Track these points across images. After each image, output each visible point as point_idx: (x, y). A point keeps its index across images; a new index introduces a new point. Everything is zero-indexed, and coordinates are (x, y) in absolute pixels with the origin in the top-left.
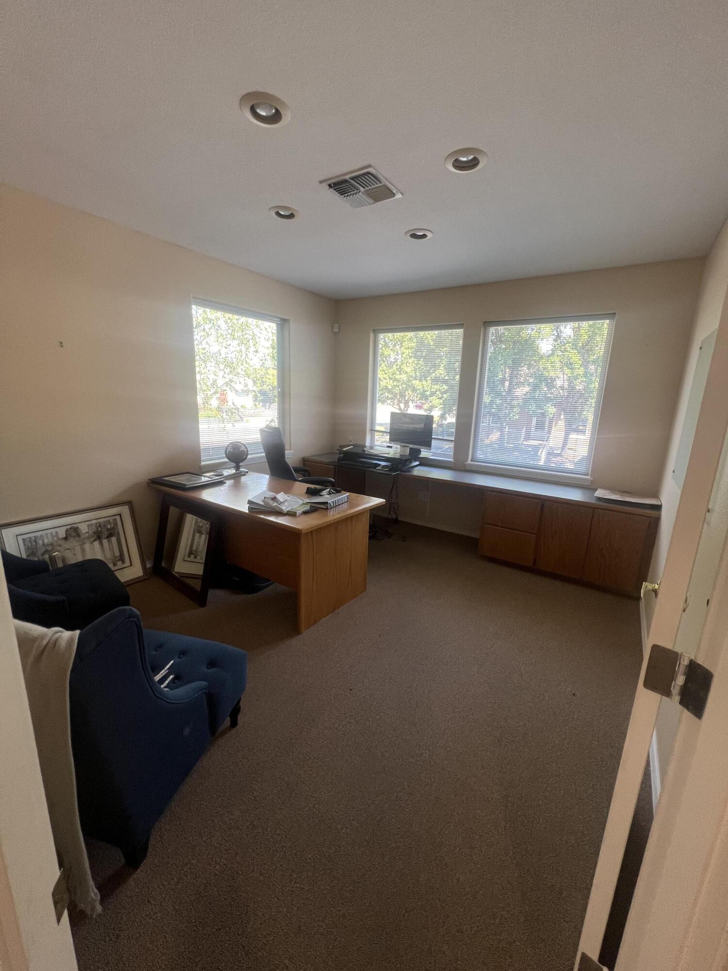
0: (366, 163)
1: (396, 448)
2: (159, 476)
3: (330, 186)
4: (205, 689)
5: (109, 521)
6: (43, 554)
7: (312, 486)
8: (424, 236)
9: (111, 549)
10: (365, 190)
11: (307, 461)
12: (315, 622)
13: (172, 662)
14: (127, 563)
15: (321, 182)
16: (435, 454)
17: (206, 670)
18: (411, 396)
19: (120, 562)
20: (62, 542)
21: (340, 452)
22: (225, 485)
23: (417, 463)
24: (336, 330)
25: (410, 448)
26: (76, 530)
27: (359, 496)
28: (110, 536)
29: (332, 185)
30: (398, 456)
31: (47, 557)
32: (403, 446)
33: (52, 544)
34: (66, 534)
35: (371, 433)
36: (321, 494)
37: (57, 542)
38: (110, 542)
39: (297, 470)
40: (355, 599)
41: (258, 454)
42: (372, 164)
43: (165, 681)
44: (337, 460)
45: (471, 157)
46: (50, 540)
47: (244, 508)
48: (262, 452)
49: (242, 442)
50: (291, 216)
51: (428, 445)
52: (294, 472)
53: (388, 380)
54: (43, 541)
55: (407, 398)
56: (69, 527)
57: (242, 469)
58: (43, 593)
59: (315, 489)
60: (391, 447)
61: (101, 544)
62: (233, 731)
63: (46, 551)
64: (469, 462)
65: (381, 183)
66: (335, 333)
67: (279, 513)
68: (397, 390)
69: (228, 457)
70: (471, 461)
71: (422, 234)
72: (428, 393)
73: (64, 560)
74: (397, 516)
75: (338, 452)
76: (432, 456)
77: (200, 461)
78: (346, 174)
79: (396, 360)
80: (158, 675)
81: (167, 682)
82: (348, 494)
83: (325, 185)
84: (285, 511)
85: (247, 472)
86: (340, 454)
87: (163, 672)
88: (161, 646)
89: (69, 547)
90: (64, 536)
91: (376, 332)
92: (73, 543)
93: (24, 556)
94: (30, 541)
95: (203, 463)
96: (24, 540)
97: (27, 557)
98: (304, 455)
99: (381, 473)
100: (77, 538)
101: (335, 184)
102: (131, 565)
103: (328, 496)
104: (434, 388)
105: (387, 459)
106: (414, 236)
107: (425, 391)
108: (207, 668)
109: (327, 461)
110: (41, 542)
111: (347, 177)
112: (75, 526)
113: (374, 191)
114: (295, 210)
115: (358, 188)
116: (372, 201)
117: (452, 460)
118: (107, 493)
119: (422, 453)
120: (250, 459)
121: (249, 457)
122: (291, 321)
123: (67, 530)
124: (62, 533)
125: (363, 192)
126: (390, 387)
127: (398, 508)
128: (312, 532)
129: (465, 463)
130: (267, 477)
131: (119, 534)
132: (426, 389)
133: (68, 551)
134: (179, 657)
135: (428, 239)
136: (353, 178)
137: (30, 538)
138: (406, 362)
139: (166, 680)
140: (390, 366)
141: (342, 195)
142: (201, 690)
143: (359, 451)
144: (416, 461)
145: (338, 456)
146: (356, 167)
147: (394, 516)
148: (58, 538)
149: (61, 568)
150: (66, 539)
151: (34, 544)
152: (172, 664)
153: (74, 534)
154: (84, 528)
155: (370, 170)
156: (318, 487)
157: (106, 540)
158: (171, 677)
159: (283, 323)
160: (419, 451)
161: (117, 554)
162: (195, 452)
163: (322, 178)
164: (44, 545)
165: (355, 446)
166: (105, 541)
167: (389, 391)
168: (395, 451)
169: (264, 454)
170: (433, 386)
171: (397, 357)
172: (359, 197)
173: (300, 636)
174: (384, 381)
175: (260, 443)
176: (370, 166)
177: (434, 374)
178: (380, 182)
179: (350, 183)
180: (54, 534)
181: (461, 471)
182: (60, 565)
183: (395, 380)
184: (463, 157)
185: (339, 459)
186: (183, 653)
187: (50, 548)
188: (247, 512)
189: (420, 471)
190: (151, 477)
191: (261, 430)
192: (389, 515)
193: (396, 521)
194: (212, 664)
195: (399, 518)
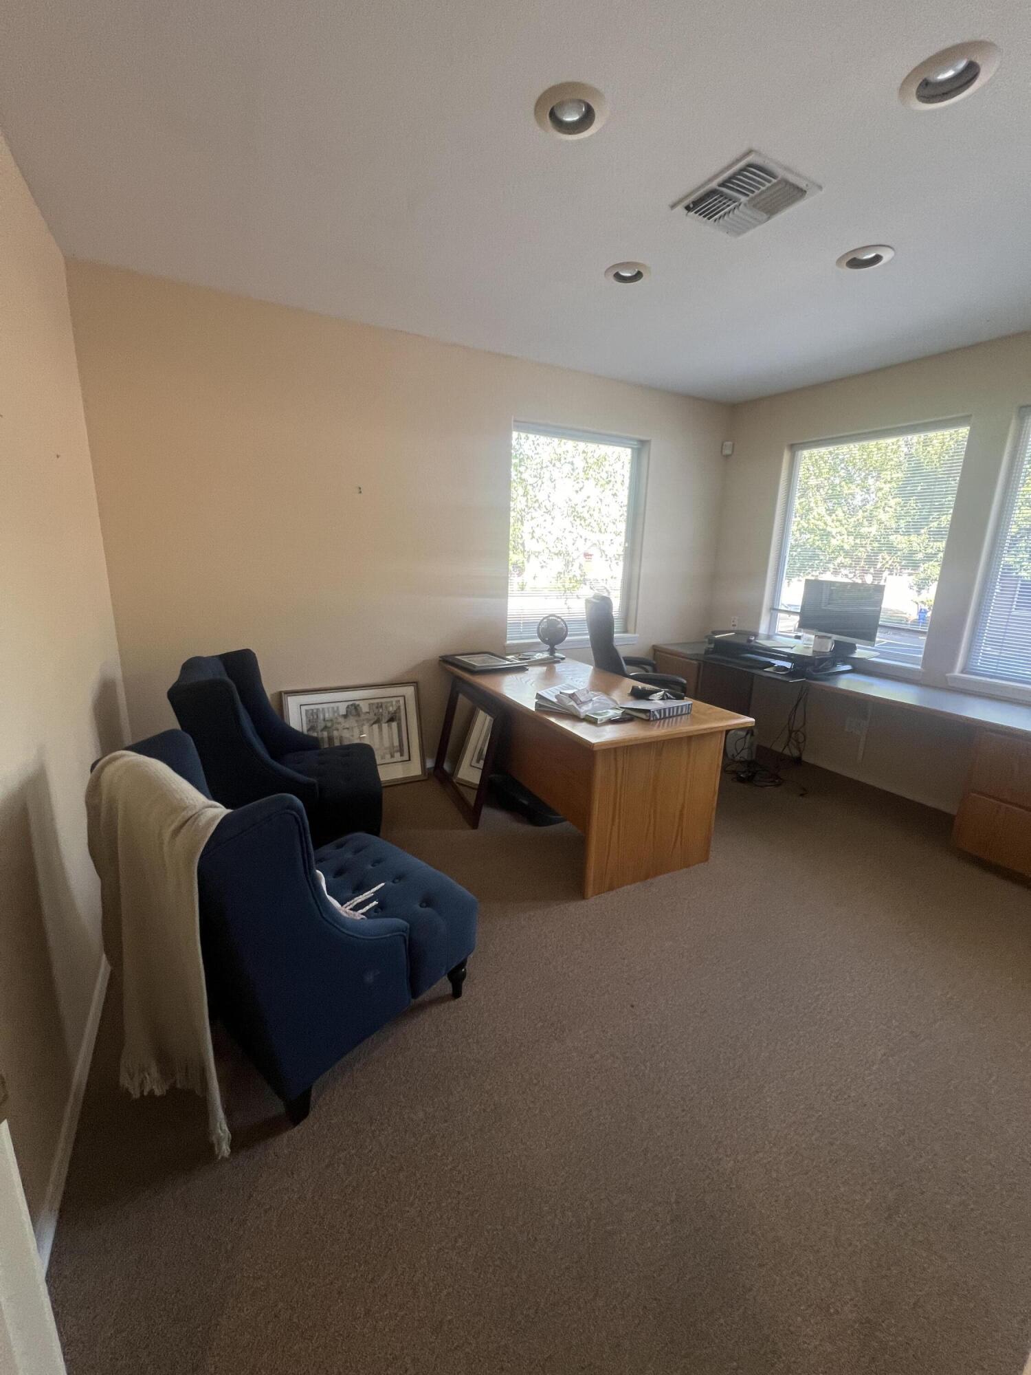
0: (744, 149)
1: (809, 640)
2: (452, 653)
3: (688, 208)
4: (403, 931)
5: (392, 702)
6: (322, 730)
7: (640, 685)
8: (877, 259)
9: (391, 738)
10: (748, 198)
11: (658, 651)
12: (611, 888)
13: (383, 884)
14: (406, 757)
15: (673, 206)
16: (883, 655)
17: (417, 906)
18: (887, 562)
19: (399, 754)
20: (341, 720)
21: (709, 640)
22: (527, 672)
23: (848, 667)
24: (727, 452)
25: (836, 642)
26: (356, 707)
27: (711, 708)
28: (391, 720)
29: (691, 206)
30: (809, 653)
31: (325, 734)
32: (820, 637)
33: (331, 720)
34: (347, 711)
35: (772, 614)
36: (650, 698)
37: (336, 718)
38: (390, 727)
39: (631, 661)
40: (685, 870)
41: (581, 636)
42: (755, 146)
43: (366, 906)
44: (703, 652)
45: (961, 65)
46: (331, 715)
47: (531, 705)
48: (586, 634)
49: (563, 618)
50: (638, 276)
51: (869, 637)
52: (623, 663)
53: (846, 537)
54: (324, 716)
55: (879, 565)
56: (351, 703)
57: (557, 654)
58: (300, 772)
59: (643, 690)
60: (798, 637)
61: (380, 729)
62: (453, 1003)
63: (325, 728)
64: (957, 673)
65: (775, 177)
66: (727, 456)
67: (576, 718)
68: (862, 553)
69: (540, 636)
70: (962, 672)
71: (873, 255)
72: (920, 556)
73: (341, 738)
74: (801, 754)
75: (707, 640)
76: (877, 657)
77: (505, 638)
78: (710, 180)
79: (865, 501)
80: (361, 896)
81: (367, 908)
82: (690, 702)
83: (680, 209)
84: (582, 716)
85: (563, 659)
86: (710, 643)
87: (368, 894)
88: (378, 861)
89: (348, 727)
90: (344, 713)
91: (794, 448)
92: (352, 722)
93: (305, 732)
94: (312, 714)
95: (508, 642)
96: (307, 711)
97: (308, 730)
98: (654, 643)
99: (770, 678)
100: (356, 718)
101: (696, 203)
102: (410, 760)
103: (659, 702)
104: (932, 548)
105: (789, 657)
106: (855, 263)
107: (913, 553)
108: (421, 906)
109: (688, 652)
110: (321, 717)
111: (714, 185)
112: (357, 703)
113: (763, 197)
114: (642, 265)
115: (735, 197)
116: (765, 216)
117: (919, 667)
118: (394, 668)
119: (858, 650)
120: (569, 642)
121: (567, 638)
122: (652, 443)
123: (348, 707)
124: (342, 709)
125: (745, 205)
126: (847, 547)
127: (805, 740)
128: (615, 749)
129: (947, 675)
130: (590, 668)
131: (400, 719)
132: (915, 547)
133: (345, 731)
134: (393, 882)
135: (885, 264)
136: (723, 184)
137: (312, 710)
138: (883, 504)
139: (368, 904)
140: (853, 511)
141: (709, 219)
142: (399, 931)
143: (742, 641)
144: (845, 663)
145: (706, 646)
146: (725, 163)
147: (796, 753)
148: (338, 714)
149: (338, 746)
150: (345, 716)
151: (315, 717)
152: (382, 887)
153: (354, 712)
154: (364, 707)
155: (751, 159)
156: (648, 687)
157: (386, 724)
158: (375, 903)
159: (640, 448)
160: (852, 648)
161: (396, 743)
162: (498, 627)
163: (674, 199)
164: (324, 720)
165: (738, 633)
166: (385, 726)
167: (847, 553)
168: (805, 644)
169: (589, 637)
170: (931, 544)
171: (867, 496)
172: (741, 215)
173: (583, 902)
174: (839, 537)
175: (584, 620)
176: (750, 152)
177: (935, 524)
178: (773, 176)
179: (722, 194)
180: (335, 709)
181: (935, 687)
182: (337, 743)
183: (859, 535)
184: (945, 70)
185: (707, 652)
186: (400, 877)
187: (329, 724)
188: (534, 709)
189: (849, 683)
190: (442, 654)
191: (587, 601)
192: (787, 749)
193: (798, 761)
194: (428, 902)
195: (804, 758)
